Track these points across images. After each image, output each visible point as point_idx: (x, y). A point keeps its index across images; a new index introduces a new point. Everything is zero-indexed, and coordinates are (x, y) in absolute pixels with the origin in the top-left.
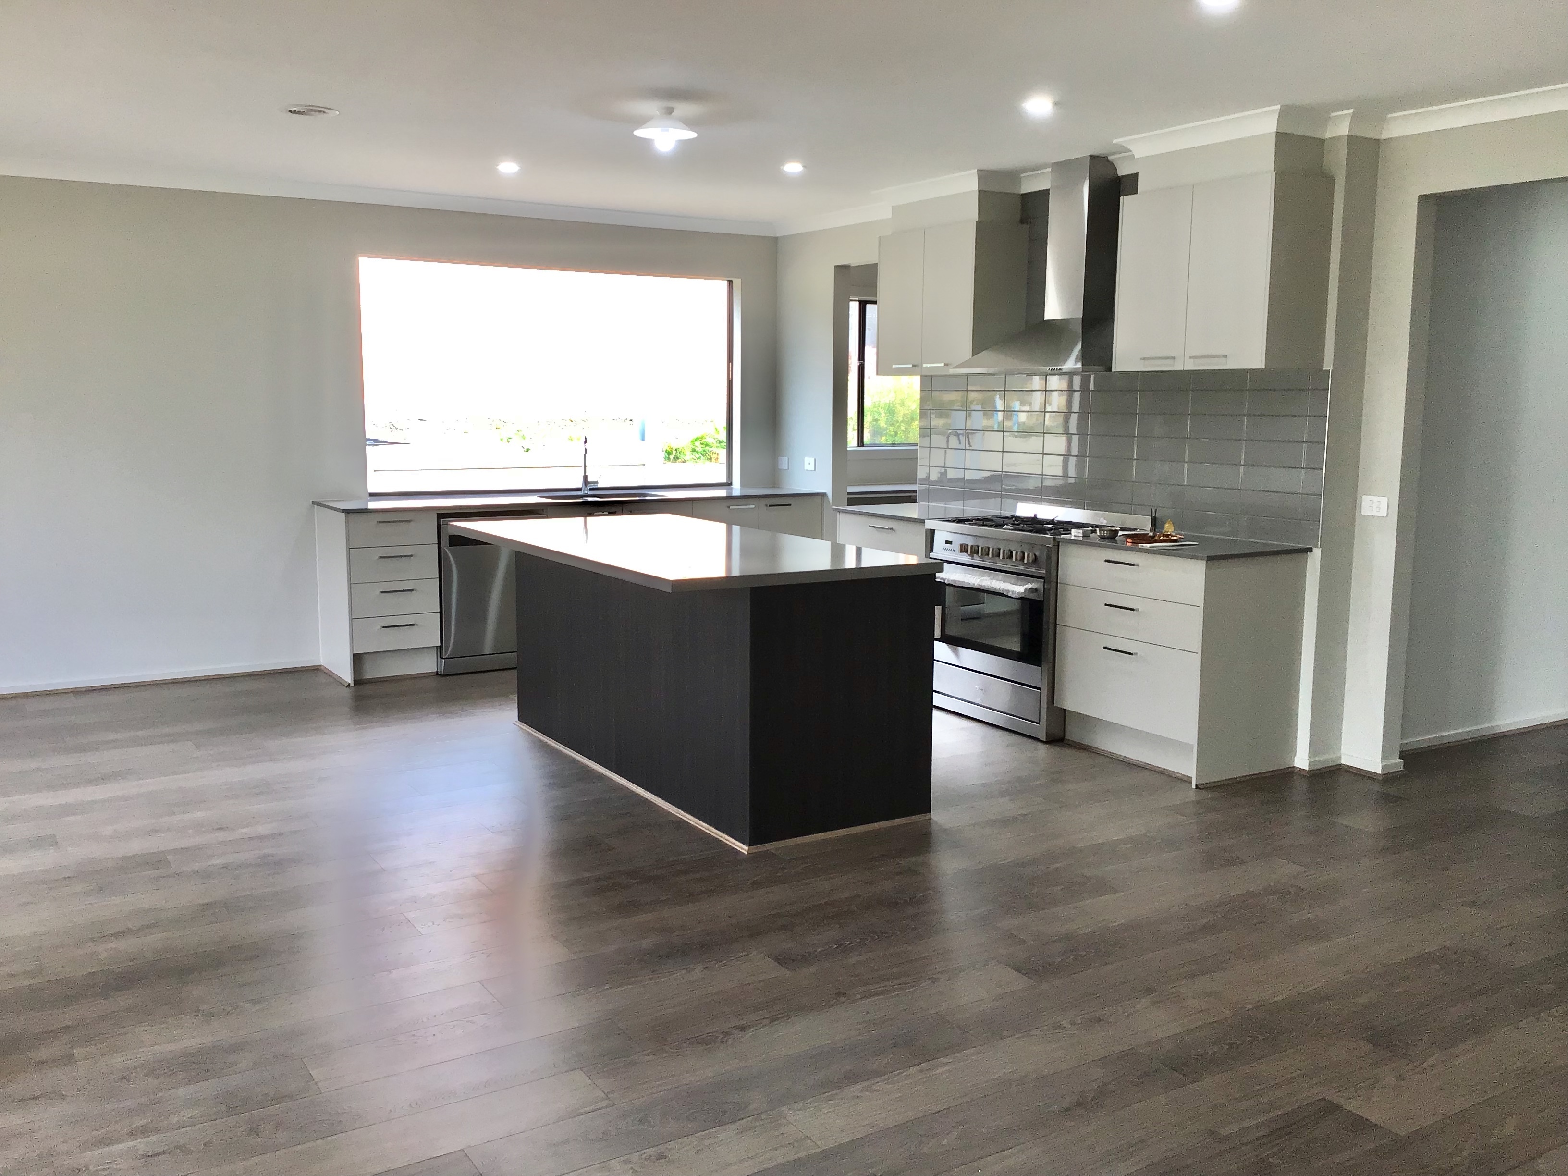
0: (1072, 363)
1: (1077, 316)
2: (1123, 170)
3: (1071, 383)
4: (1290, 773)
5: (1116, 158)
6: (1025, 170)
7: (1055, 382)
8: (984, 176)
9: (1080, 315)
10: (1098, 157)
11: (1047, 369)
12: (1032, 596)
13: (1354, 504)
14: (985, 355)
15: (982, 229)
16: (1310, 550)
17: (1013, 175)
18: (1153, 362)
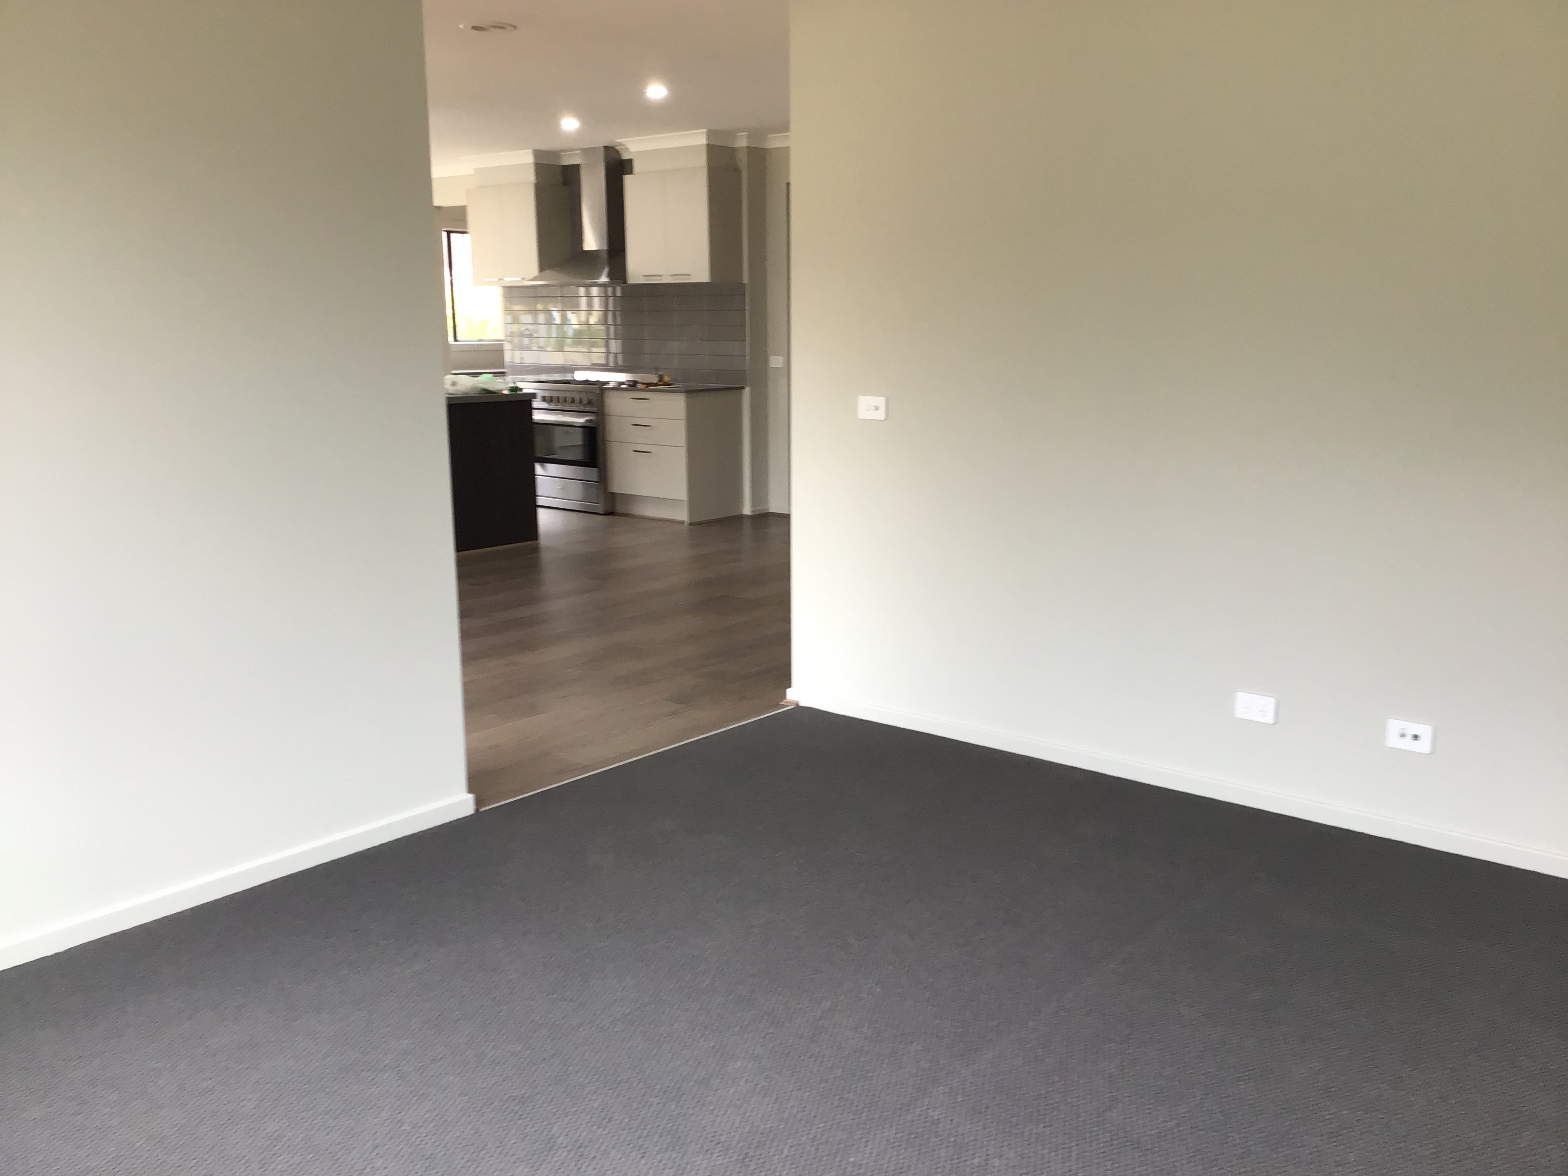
0: (604, 279)
1: (603, 248)
2: (625, 157)
3: (606, 292)
4: (741, 517)
5: (622, 148)
6: (563, 151)
7: (595, 291)
8: (537, 154)
9: (605, 247)
10: (610, 147)
11: (588, 281)
12: (589, 425)
13: (766, 361)
14: (547, 273)
15: (540, 189)
16: (743, 388)
17: (555, 154)
18: (651, 278)
